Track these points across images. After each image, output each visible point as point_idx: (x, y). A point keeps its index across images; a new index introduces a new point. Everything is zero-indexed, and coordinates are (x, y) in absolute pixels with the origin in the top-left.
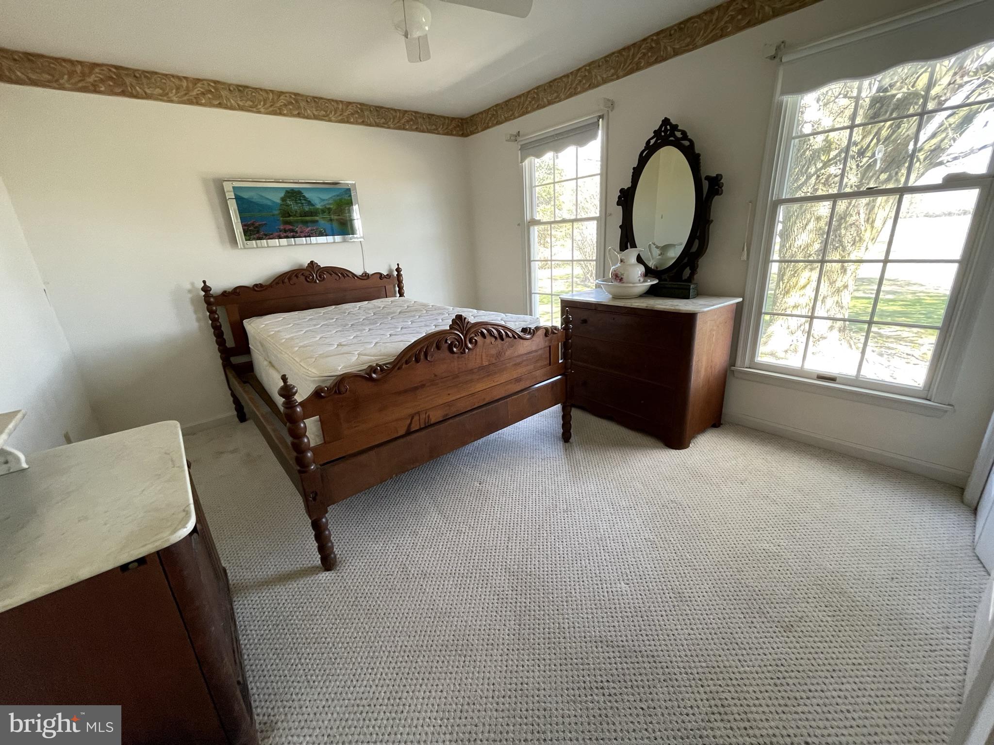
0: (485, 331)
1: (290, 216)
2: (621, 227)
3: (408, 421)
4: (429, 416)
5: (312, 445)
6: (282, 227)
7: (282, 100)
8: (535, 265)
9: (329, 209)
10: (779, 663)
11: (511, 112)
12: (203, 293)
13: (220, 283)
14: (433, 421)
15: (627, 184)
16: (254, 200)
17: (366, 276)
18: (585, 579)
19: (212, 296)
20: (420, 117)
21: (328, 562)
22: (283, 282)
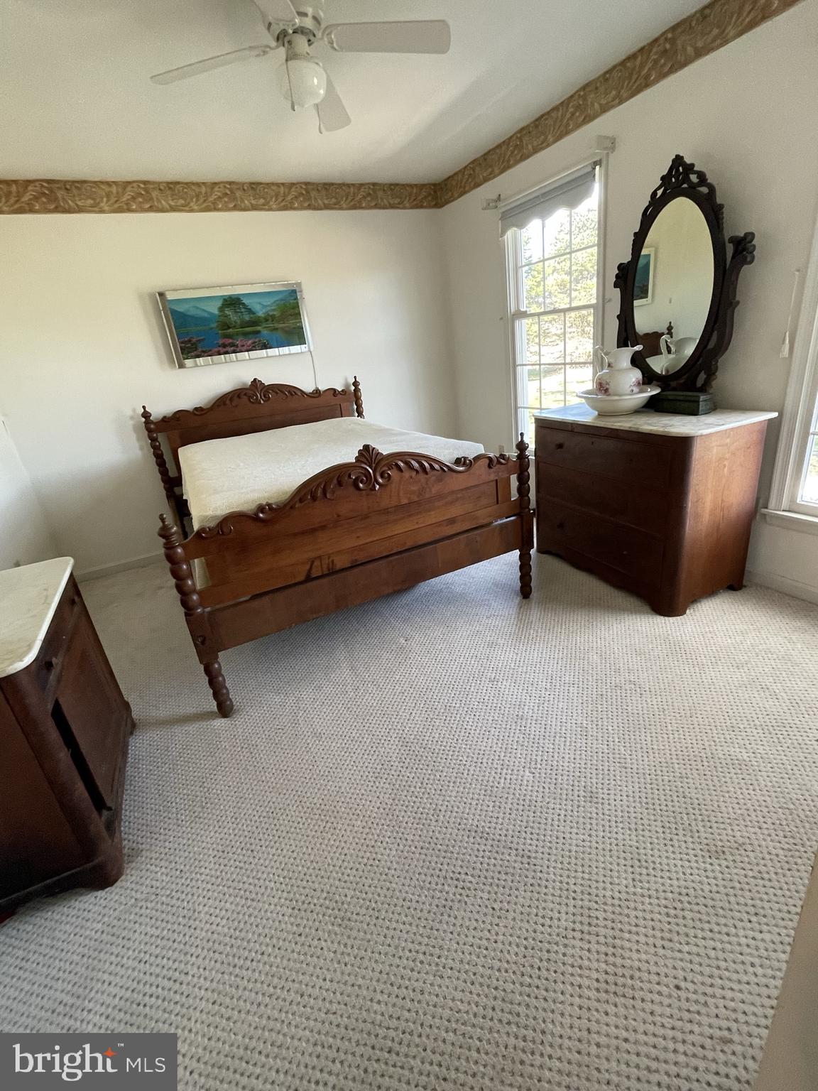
0: (402, 464)
1: (229, 328)
2: (618, 317)
3: (308, 567)
4: (333, 561)
5: (198, 587)
6: (221, 342)
7: (217, 192)
8: (522, 372)
9: (273, 317)
10: (684, 891)
11: (490, 170)
12: (144, 420)
13: (160, 409)
14: (339, 566)
15: (626, 257)
16: (188, 313)
17: (317, 393)
18: (485, 761)
19: (152, 422)
20: (380, 189)
21: (225, 709)
22: (225, 404)
